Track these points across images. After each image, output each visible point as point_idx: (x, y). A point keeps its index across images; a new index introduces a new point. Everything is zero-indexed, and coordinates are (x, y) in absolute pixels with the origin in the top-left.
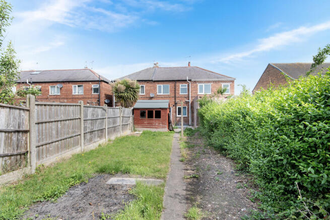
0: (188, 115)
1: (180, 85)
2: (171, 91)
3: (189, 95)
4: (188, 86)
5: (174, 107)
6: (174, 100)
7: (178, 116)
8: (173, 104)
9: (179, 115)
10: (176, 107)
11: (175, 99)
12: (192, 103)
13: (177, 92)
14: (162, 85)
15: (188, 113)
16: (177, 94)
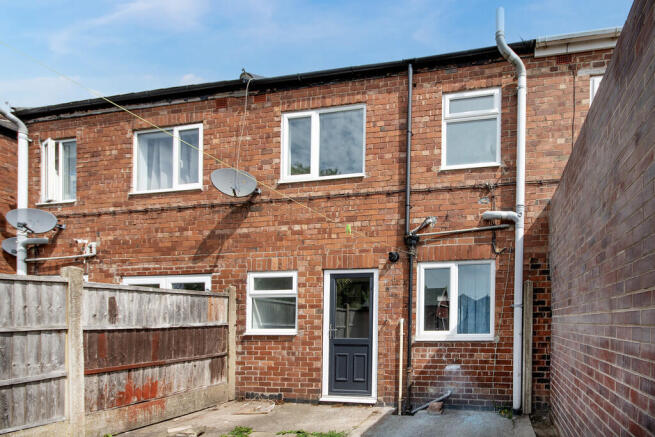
0: (505, 324)
1: (446, 99)
2: (375, 149)
3: (512, 168)
4: (510, 98)
5: (397, 270)
6: (394, 219)
7: (421, 334)
8: (391, 243)
9: (429, 326)
10: (410, 273)
11: (404, 208)
12: (541, 231)
13: (417, 151)
14: (315, 116)
15: (506, 313)
16: (416, 171)
